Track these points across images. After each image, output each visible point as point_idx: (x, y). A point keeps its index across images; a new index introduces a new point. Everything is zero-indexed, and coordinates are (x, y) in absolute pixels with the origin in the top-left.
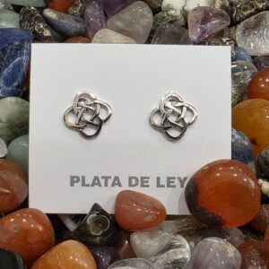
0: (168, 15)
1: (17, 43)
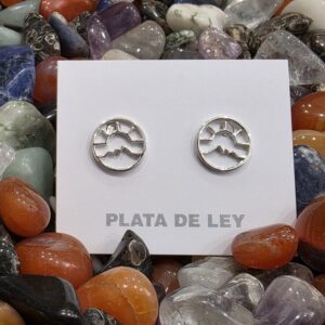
0: (181, 36)
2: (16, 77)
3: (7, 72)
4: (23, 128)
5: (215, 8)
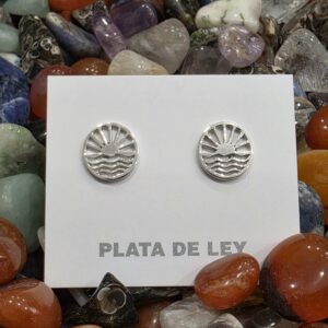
4: (13, 155)
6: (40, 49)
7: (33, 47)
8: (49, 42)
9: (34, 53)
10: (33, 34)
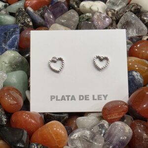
0: (86, 16)
1: (12, 30)
2: (11, 39)
3: (7, 37)
5: (101, 2)
6: (25, 22)
7: (22, 21)
8: (29, 20)
9: (22, 24)
10: (22, 16)
